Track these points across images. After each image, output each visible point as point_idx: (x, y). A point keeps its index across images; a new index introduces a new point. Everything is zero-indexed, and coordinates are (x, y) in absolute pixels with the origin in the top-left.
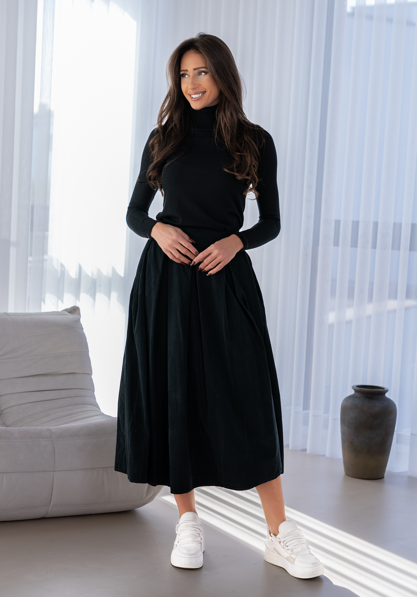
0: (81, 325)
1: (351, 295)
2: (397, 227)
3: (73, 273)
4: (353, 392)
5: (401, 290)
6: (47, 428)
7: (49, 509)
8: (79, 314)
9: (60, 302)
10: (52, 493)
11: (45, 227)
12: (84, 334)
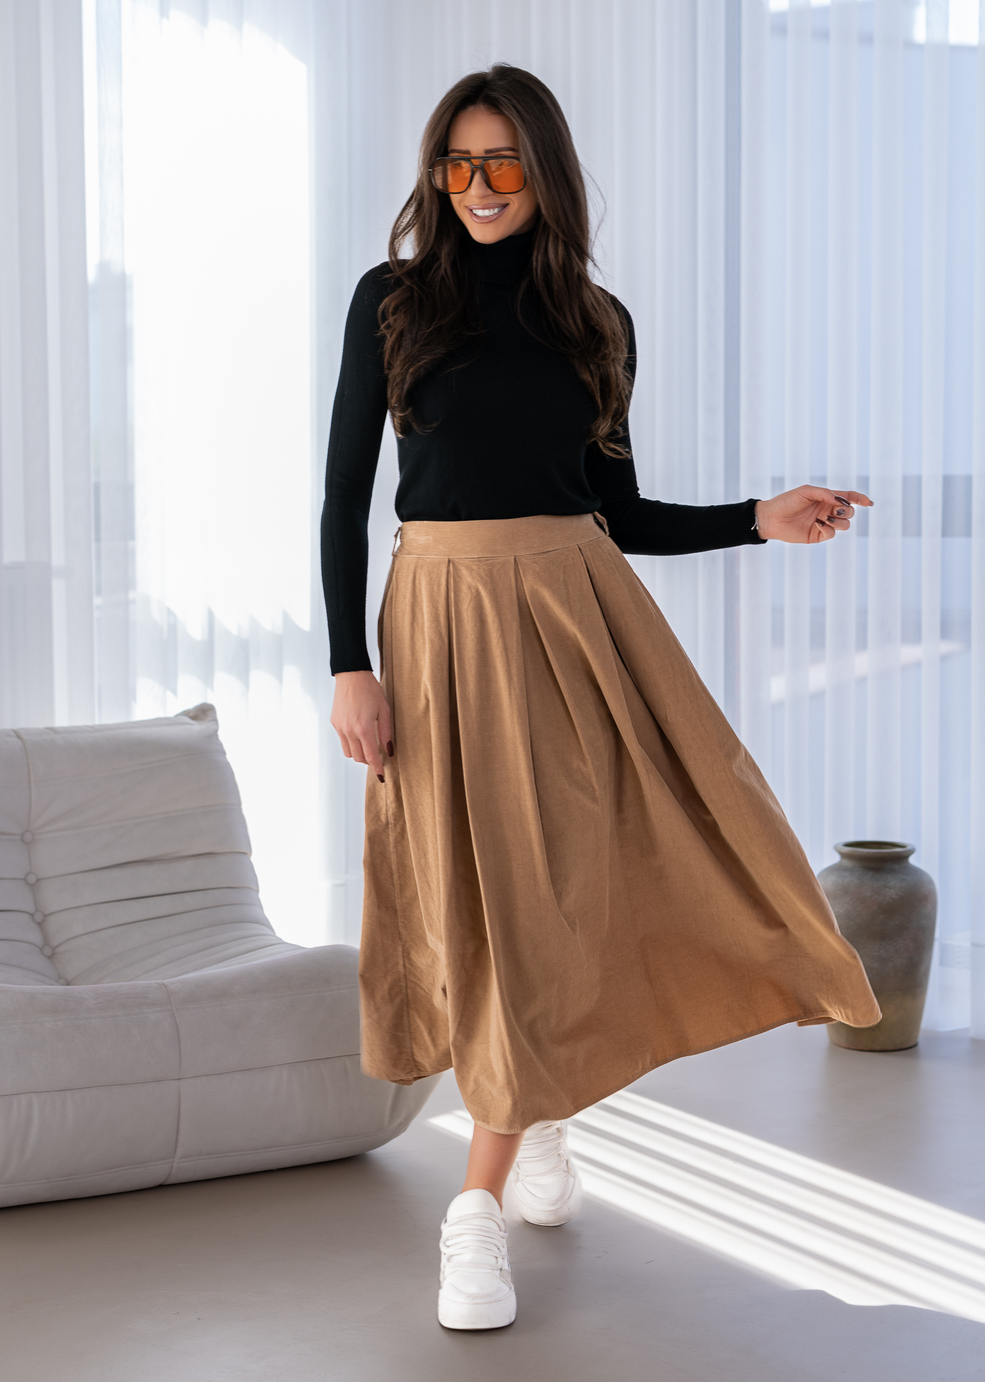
0: (221, 745)
1: (818, 639)
2: (912, 485)
3: (196, 630)
4: (836, 859)
5: (930, 621)
6: (159, 981)
7: (175, 1164)
8: (215, 720)
9: (169, 694)
10: (178, 1128)
11: (127, 531)
12: (228, 765)
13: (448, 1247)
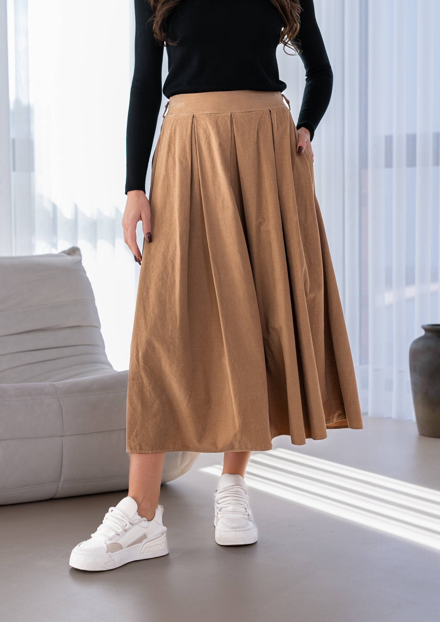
0: (83, 268)
4: (423, 333)
6: (51, 383)
7: (60, 485)
8: (80, 255)
9: (53, 250)
10: (62, 464)
12: (87, 279)
13: (219, 504)
